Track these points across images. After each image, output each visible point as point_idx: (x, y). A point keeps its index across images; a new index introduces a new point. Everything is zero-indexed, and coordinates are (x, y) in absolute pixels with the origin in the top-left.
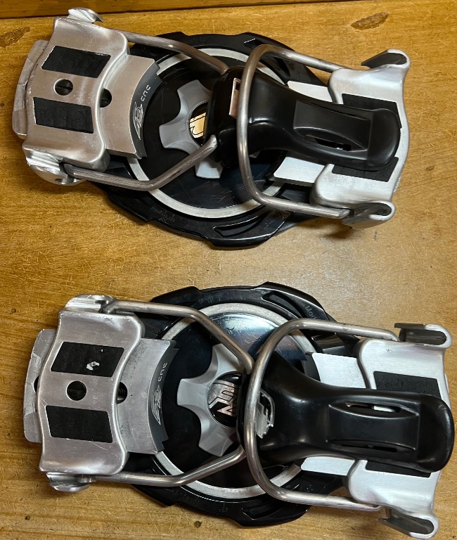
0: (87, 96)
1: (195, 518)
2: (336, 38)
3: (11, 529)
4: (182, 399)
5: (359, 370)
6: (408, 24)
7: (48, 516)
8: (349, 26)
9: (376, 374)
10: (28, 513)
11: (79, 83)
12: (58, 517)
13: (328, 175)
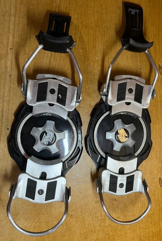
0: (128, 98)
1: (10, 128)
2: (156, 172)
3: (7, 70)
4: (48, 122)
5: (57, 176)
6: (160, 194)
7: (11, 82)
8: (160, 176)
9: (56, 181)
10: (12, 76)
11: (132, 95)
12: (10, 85)
13: (110, 173)
